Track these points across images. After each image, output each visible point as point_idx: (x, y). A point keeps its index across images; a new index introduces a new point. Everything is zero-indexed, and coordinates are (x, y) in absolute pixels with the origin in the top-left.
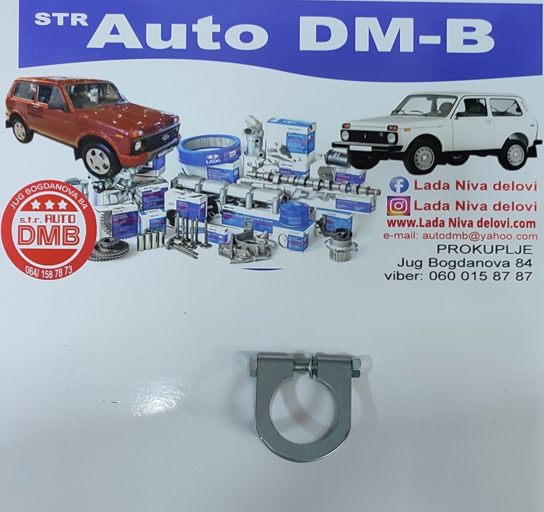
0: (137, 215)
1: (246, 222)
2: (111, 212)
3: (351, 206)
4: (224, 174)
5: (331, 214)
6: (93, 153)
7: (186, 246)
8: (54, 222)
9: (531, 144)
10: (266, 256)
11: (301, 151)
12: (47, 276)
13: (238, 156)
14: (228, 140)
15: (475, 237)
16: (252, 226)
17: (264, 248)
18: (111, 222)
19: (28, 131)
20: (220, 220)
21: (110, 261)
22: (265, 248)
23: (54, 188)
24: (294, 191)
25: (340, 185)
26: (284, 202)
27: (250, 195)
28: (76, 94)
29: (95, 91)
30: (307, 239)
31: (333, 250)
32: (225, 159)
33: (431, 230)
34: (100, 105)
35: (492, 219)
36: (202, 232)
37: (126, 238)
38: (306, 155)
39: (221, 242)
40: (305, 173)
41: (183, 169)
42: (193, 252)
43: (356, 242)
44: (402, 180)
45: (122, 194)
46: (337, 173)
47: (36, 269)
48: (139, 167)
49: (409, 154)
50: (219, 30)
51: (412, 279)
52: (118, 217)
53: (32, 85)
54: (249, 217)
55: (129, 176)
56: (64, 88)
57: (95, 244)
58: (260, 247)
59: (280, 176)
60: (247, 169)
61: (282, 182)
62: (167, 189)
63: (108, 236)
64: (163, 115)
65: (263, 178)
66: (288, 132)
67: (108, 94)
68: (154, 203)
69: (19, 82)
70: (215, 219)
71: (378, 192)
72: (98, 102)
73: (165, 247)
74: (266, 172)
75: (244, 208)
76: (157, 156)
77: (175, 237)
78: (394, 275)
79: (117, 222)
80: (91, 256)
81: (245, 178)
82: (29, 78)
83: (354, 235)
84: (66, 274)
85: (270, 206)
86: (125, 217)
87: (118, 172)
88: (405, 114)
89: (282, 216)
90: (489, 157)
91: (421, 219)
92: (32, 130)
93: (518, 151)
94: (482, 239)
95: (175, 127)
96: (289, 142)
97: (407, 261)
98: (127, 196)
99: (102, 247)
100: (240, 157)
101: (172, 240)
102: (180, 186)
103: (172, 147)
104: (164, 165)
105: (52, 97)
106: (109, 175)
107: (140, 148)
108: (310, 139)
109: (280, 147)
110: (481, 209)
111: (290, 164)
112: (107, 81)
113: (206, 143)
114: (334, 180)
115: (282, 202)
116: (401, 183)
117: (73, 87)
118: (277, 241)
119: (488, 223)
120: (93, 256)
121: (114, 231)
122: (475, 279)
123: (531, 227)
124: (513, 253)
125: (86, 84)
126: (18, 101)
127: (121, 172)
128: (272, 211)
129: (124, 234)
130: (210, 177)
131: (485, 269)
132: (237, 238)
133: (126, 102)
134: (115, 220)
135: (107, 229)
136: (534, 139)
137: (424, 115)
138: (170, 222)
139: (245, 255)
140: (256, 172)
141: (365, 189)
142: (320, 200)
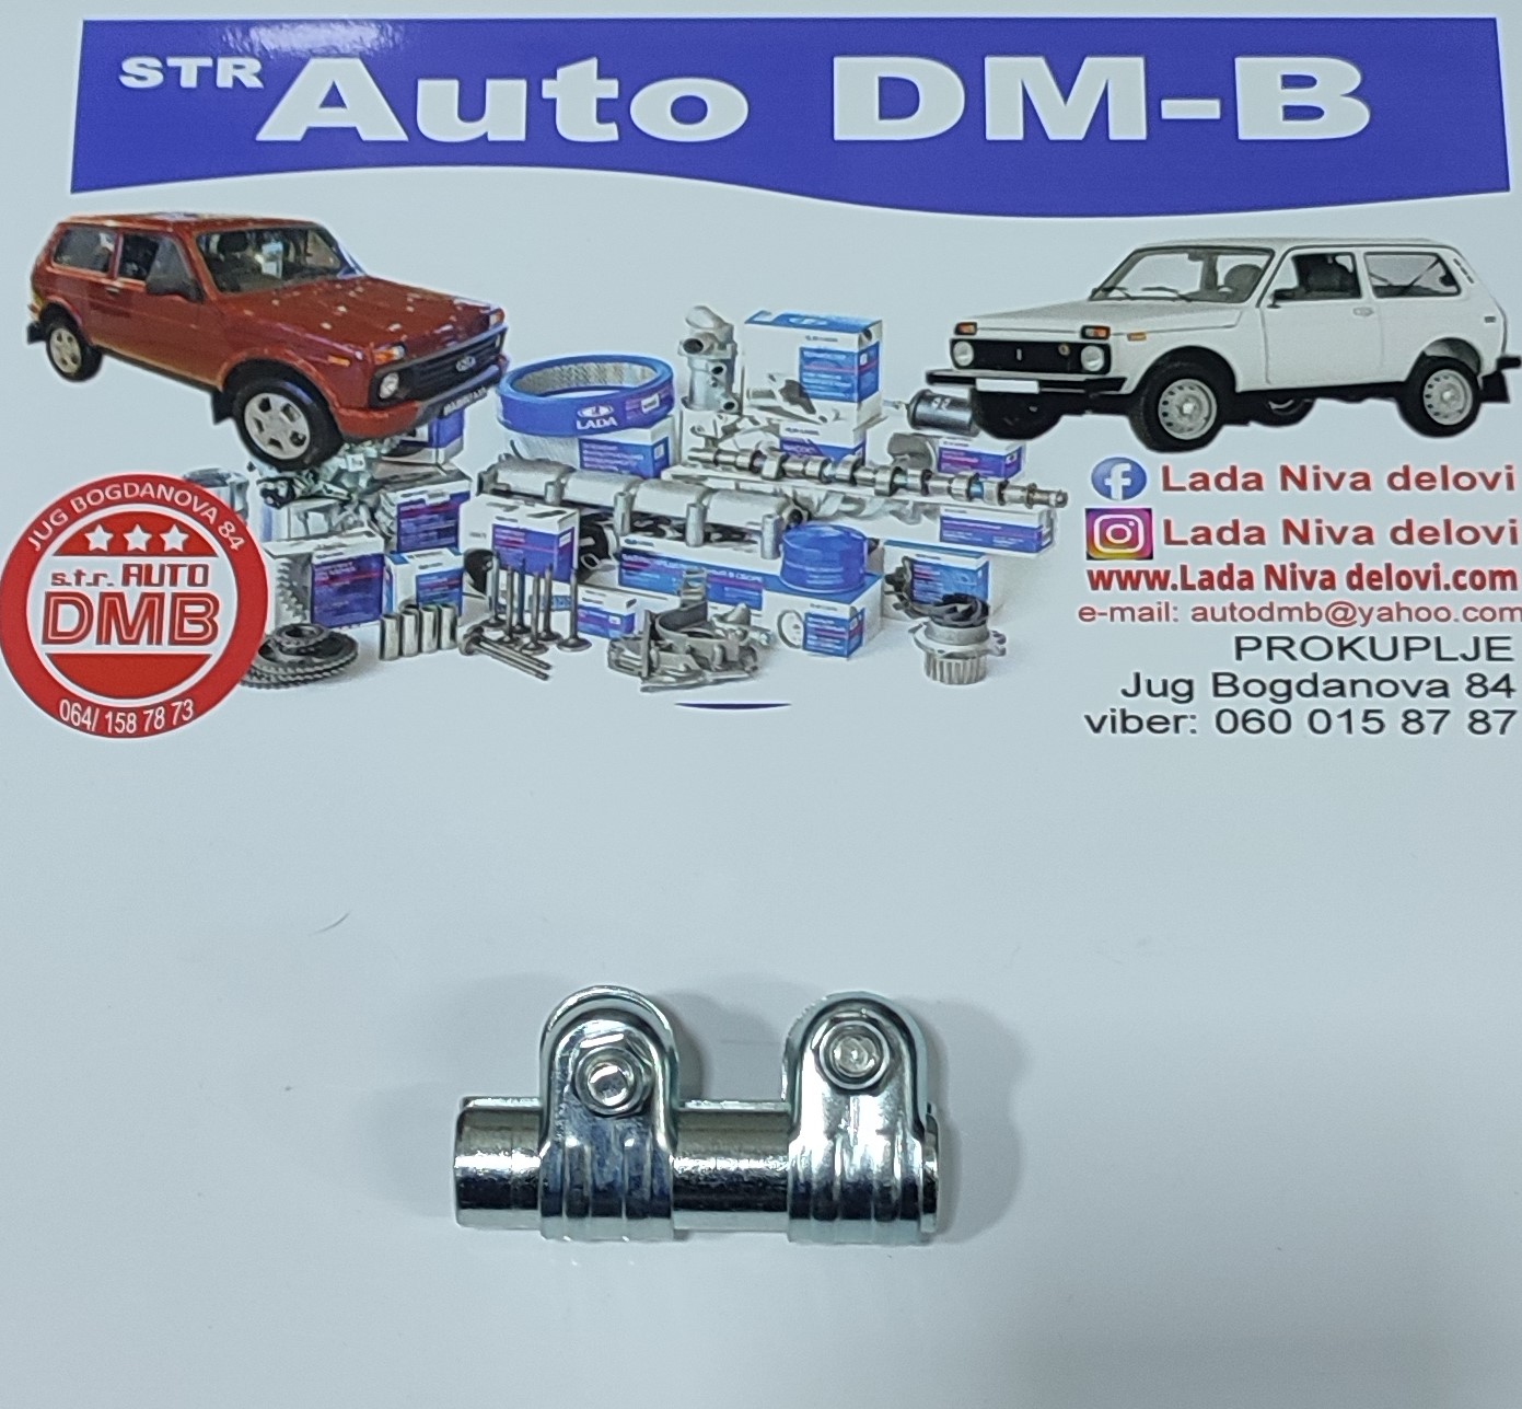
0: (383, 563)
1: (687, 580)
2: (309, 556)
3: (985, 535)
4: (625, 456)
5: (928, 557)
6: (265, 406)
7: (516, 645)
8: (149, 583)
9: (1489, 366)
10: (743, 669)
11: (841, 395)
12: (120, 726)
13: (665, 408)
14: (637, 368)
15: (1343, 614)
16: (704, 591)
17: (736, 651)
18: (309, 584)
19: (88, 350)
20: (613, 577)
21: (303, 688)
22: (741, 648)
23: (152, 495)
24: (822, 497)
25: (950, 481)
26: (792, 525)
27: (700, 510)
28: (222, 257)
29: (275, 247)
30: (861, 623)
31: (933, 650)
32: (629, 418)
33: (1217, 598)
34: (289, 283)
35: (1389, 567)
36: (563, 606)
37: (349, 625)
38: (855, 405)
39: (614, 633)
40: (853, 452)
41: (512, 444)
42: (537, 660)
43: (1000, 632)
44: (1127, 467)
45: (343, 510)
46: (941, 449)
47: (89, 710)
48: (392, 441)
49: (1143, 399)
50: (614, 94)
51: (1166, 730)
52: (327, 571)
53: (103, 237)
54: (696, 568)
55: (361, 463)
56: (191, 243)
57: (262, 643)
58: (728, 647)
59: (784, 460)
60: (691, 443)
61: (788, 474)
62: (465, 496)
63: (297, 620)
64: (459, 308)
65: (734, 464)
66: (803, 346)
67: (309, 255)
68: (431, 534)
69: (69, 228)
70: (599, 573)
71: (1060, 499)
72: (283, 275)
73: (457, 650)
74: (743, 452)
75: (682, 544)
76: (442, 411)
77: (486, 623)
78: (1113, 719)
79: (324, 583)
80: (249, 673)
81: (684, 465)
82: (97, 218)
83: (995, 612)
84: (175, 722)
85: (755, 538)
86: (348, 570)
87: (334, 452)
88: (1128, 297)
89: (788, 563)
90: (1371, 403)
91: (1184, 569)
92: (102, 348)
93: (1451, 387)
94: (1362, 621)
95: (493, 338)
96: (809, 371)
97: (1149, 682)
98: (354, 515)
99: (281, 650)
100: (672, 412)
101: (478, 629)
102: (504, 488)
103: (483, 389)
104: (460, 434)
105: (157, 264)
106: (307, 461)
107: (396, 392)
108: (864, 366)
109: (783, 385)
110: (1356, 540)
111: (808, 429)
112: (311, 223)
113: (577, 377)
114: (933, 468)
115: (788, 528)
116: (1125, 475)
117: (216, 239)
118: (774, 629)
119: (1380, 579)
120: (255, 674)
121: (316, 608)
122: (1350, 730)
123: (1504, 587)
124: (1456, 659)
125: (250, 232)
126: (64, 276)
127: (341, 452)
128: (759, 551)
129: (344, 614)
130: (586, 465)
131: (1376, 701)
132: (661, 624)
133: (359, 274)
134: (321, 576)
135: (298, 603)
136: (1498, 354)
137: (1183, 297)
138: (472, 581)
139: (682, 668)
140: (716, 449)
141: (1023, 489)
142: (893, 519)
